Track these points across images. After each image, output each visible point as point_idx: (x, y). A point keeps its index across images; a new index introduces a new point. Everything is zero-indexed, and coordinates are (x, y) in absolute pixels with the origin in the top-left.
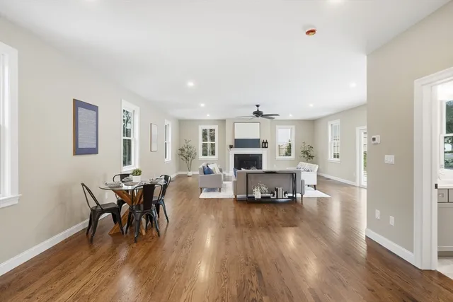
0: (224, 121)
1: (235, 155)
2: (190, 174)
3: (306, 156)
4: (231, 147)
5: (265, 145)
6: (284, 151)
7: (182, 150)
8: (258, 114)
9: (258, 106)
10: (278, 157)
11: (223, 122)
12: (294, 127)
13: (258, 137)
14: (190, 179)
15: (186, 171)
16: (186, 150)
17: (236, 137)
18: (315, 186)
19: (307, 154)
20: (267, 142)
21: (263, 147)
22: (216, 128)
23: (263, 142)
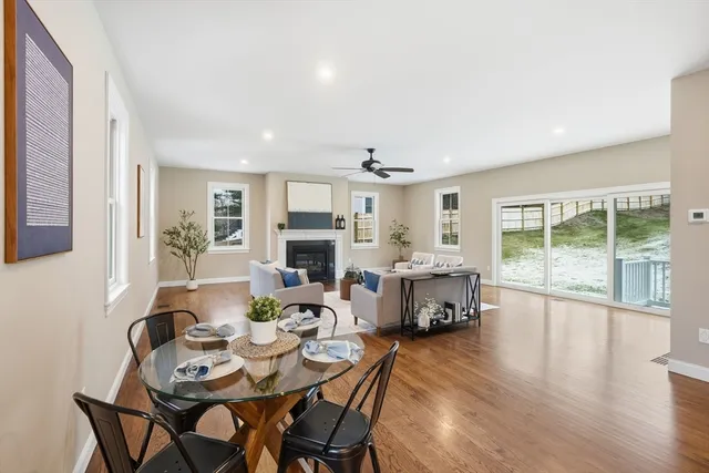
0: (263, 177)
1: (288, 242)
2: (193, 285)
3: (398, 241)
4: (281, 227)
5: (339, 223)
7: (174, 233)
9: (371, 151)
10: (353, 245)
11: (261, 178)
12: (377, 194)
13: (328, 210)
14: (193, 297)
15: (184, 278)
16: (183, 233)
17: (291, 209)
19: (400, 238)
20: (343, 219)
21: (337, 228)
22: (245, 189)
23: (338, 219)
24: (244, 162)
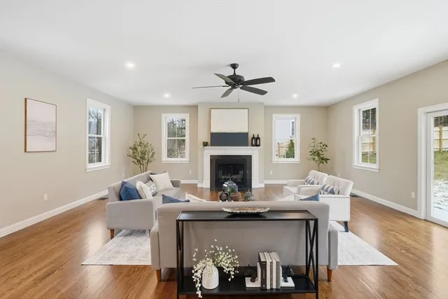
3: (317, 158)
4: (205, 144)
5: (256, 142)
6: (284, 151)
7: (134, 149)
8: (235, 81)
9: (234, 66)
10: (276, 159)
12: (298, 116)
13: (245, 130)
16: (139, 149)
17: (214, 130)
18: (346, 224)
19: (319, 155)
20: (258, 138)
21: (252, 145)
22: (187, 116)
23: (253, 138)
24: (167, 96)
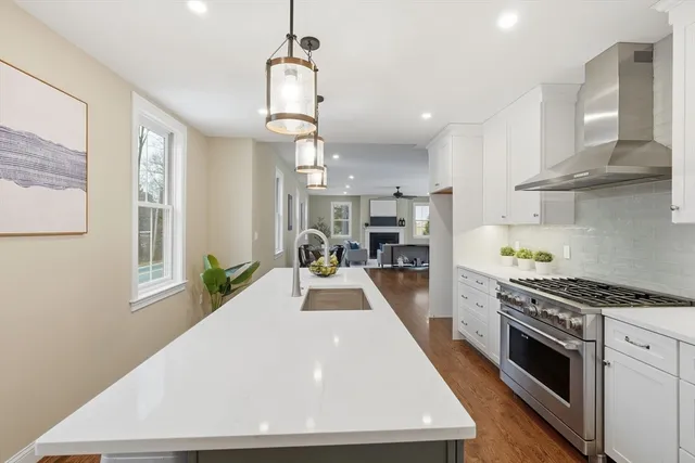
0: (358, 197)
1: (371, 234)
5: (402, 223)
8: (398, 195)
9: (398, 187)
13: (394, 215)
17: (372, 215)
20: (404, 220)
21: (400, 226)
22: (350, 204)
23: (400, 220)
